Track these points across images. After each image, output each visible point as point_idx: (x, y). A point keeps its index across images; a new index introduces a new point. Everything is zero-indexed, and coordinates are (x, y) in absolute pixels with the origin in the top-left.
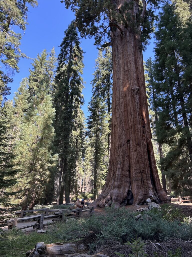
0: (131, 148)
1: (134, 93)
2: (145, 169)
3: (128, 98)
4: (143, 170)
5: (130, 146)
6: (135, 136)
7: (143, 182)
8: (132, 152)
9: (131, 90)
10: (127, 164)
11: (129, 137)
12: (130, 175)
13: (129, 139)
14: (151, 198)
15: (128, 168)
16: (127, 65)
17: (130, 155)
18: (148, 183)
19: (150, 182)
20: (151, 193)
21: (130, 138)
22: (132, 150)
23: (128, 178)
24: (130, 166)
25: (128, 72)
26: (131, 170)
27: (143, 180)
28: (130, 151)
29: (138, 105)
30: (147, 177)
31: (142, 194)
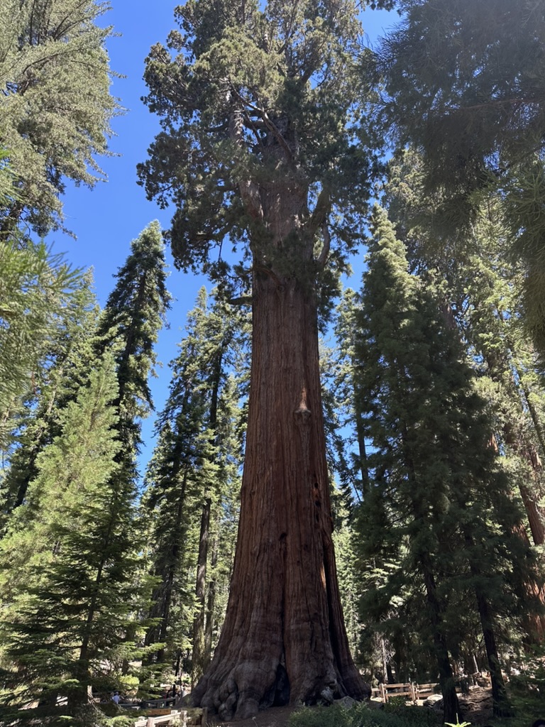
0: (289, 556)
1: (300, 421)
2: (320, 610)
3: (285, 432)
4: (316, 614)
5: (286, 548)
6: (299, 525)
7: (314, 644)
8: (291, 566)
9: (293, 413)
10: (277, 596)
11: (284, 525)
12: (283, 624)
13: (284, 531)
14: (332, 688)
15: (280, 607)
16: (287, 357)
17: (285, 574)
18: (324, 647)
19: (328, 645)
20: (332, 674)
21: (288, 528)
22: (291, 561)
23: (280, 633)
24: (283, 603)
25: (289, 373)
26: (287, 613)
27: (314, 638)
28: (285, 565)
29: (308, 451)
30: (323, 631)
31: (312, 675)
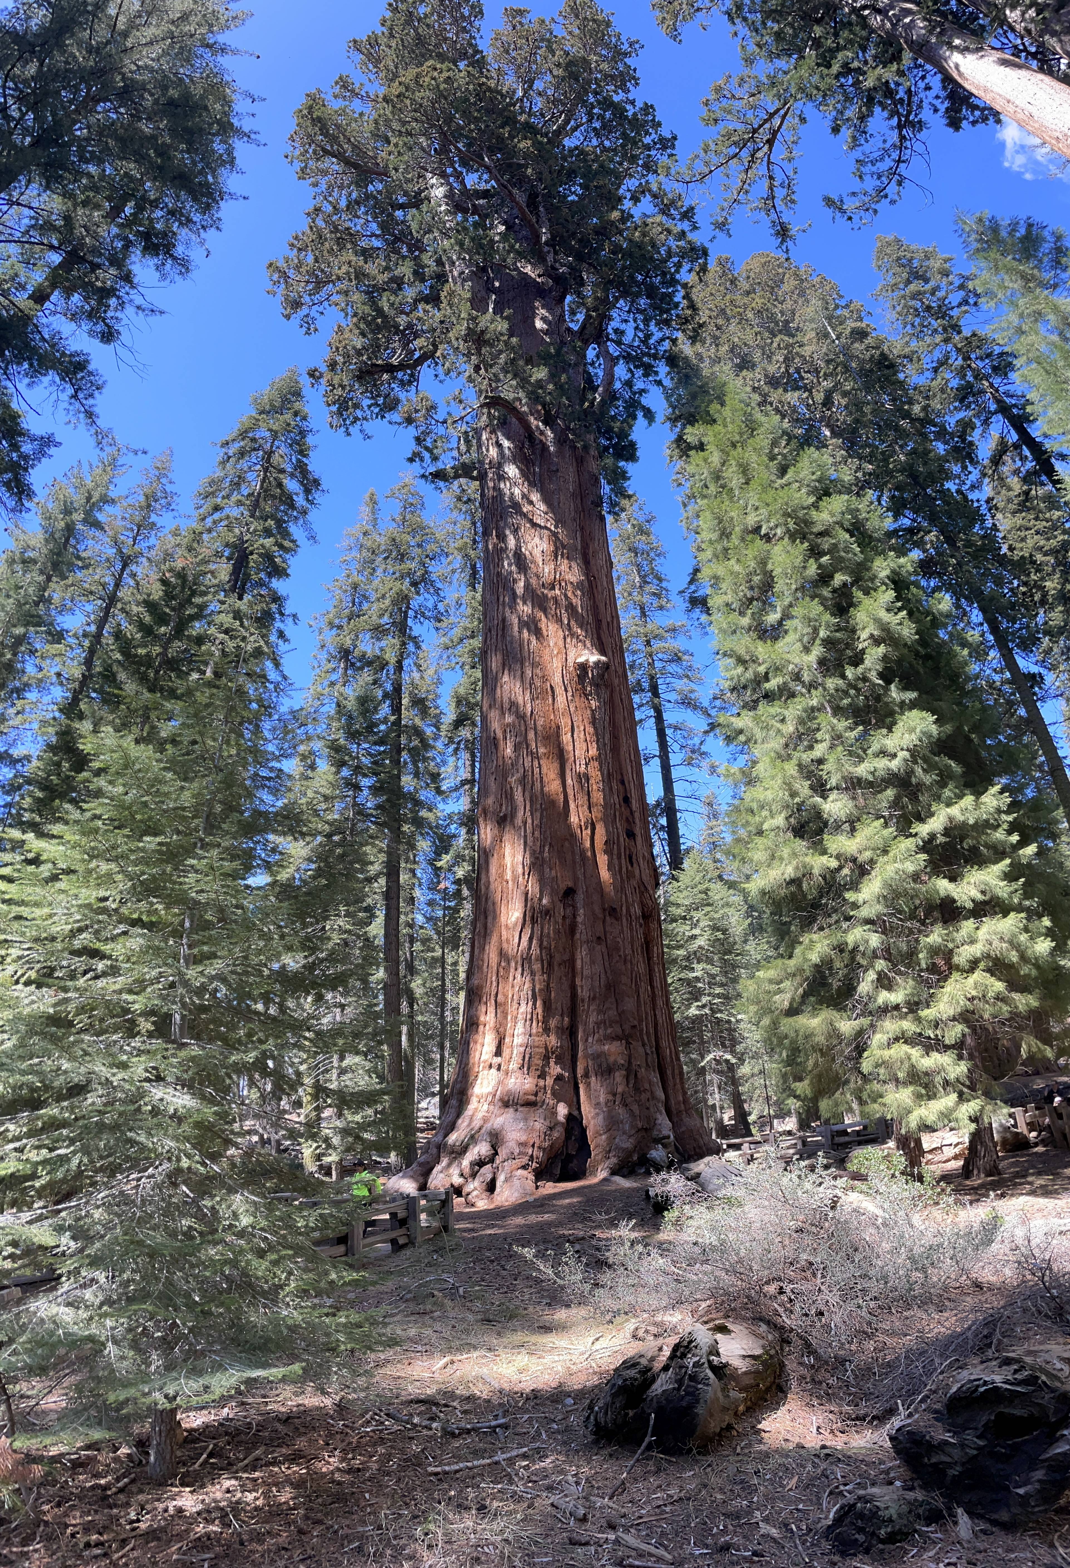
0: (581, 928)
1: (587, 678)
2: (640, 1021)
3: (561, 700)
4: (634, 1027)
5: (575, 916)
7: (632, 1077)
8: (584, 947)
9: (574, 663)
10: (560, 999)
11: (569, 873)
12: (574, 1049)
13: (571, 883)
14: (665, 1146)
15: (567, 1020)
17: (574, 959)
18: (650, 1082)
19: (655, 1078)
20: (665, 1126)
21: (576, 879)
22: (584, 938)
23: (568, 1063)
24: (572, 1010)
25: (559, 589)
26: (581, 1028)
27: (633, 1067)
28: (574, 944)
29: (607, 736)
30: (646, 1054)
31: (632, 1127)
